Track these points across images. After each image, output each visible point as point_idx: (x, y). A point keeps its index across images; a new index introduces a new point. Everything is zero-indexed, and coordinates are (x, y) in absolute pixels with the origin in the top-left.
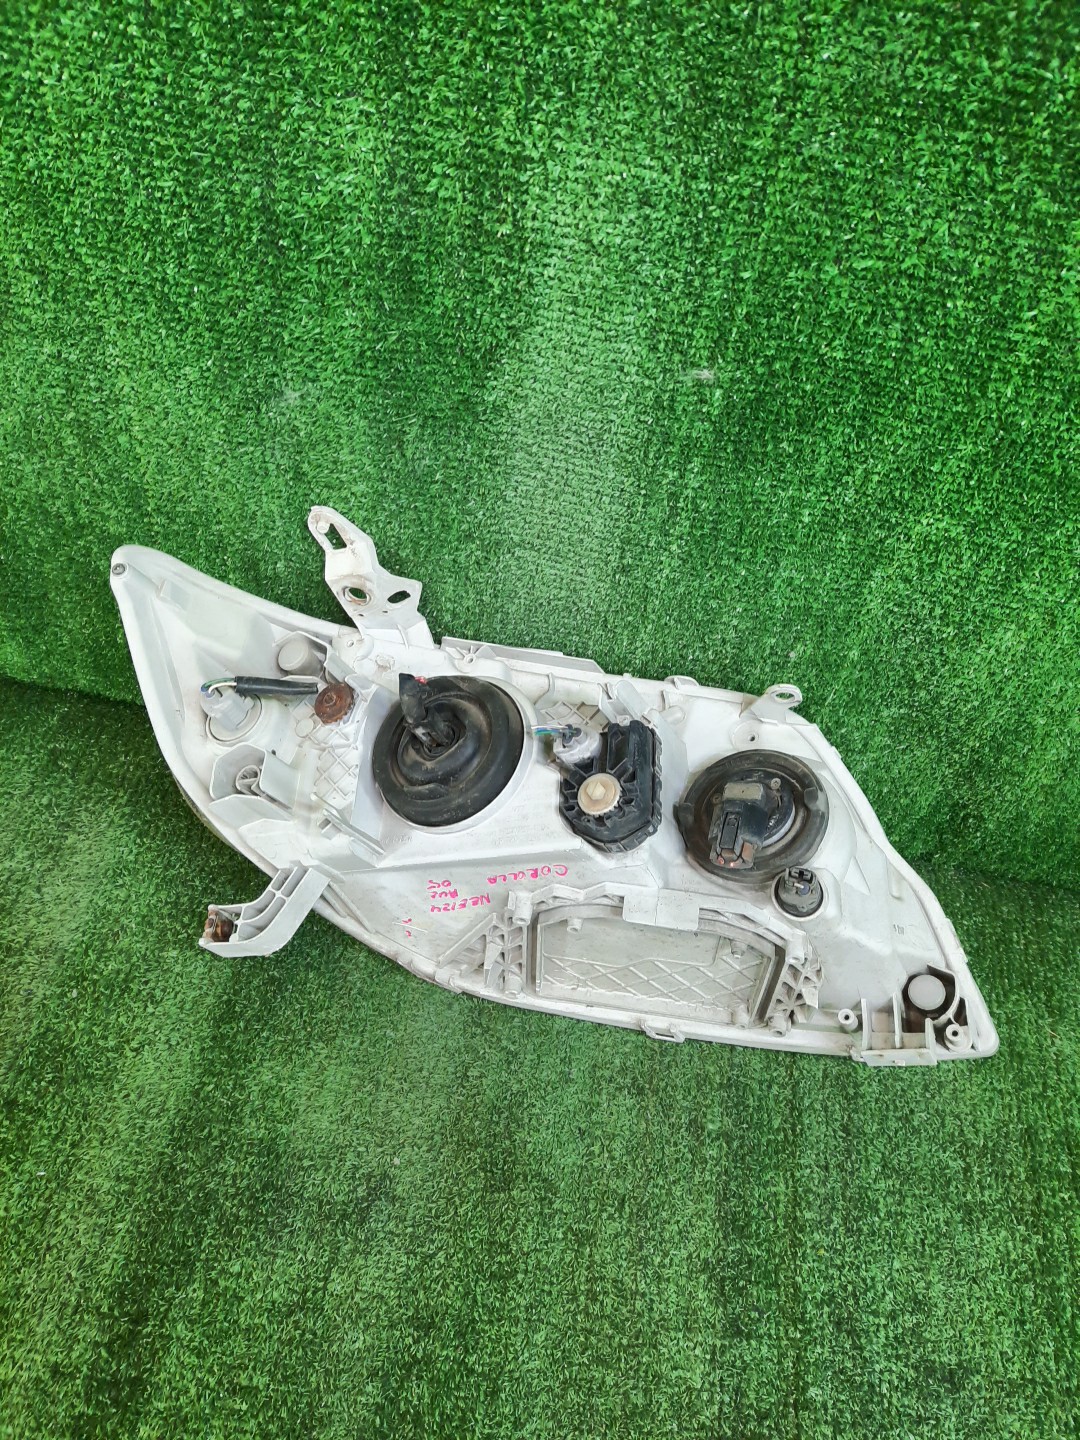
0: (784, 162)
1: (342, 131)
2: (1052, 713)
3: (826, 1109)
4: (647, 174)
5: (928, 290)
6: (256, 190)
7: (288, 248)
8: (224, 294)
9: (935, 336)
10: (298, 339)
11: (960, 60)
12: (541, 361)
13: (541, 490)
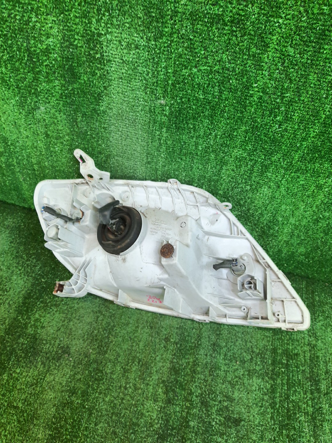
0: (175, 36)
1: (47, 26)
2: (283, 216)
3: (209, 337)
4: (136, 39)
5: (224, 76)
6: (25, 44)
7: (36, 62)
8: (19, 76)
9: (228, 92)
10: (42, 90)
11: (222, 4)
12: (114, 97)
13: (120, 138)
